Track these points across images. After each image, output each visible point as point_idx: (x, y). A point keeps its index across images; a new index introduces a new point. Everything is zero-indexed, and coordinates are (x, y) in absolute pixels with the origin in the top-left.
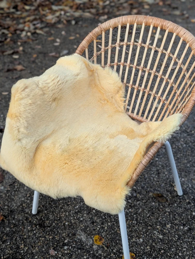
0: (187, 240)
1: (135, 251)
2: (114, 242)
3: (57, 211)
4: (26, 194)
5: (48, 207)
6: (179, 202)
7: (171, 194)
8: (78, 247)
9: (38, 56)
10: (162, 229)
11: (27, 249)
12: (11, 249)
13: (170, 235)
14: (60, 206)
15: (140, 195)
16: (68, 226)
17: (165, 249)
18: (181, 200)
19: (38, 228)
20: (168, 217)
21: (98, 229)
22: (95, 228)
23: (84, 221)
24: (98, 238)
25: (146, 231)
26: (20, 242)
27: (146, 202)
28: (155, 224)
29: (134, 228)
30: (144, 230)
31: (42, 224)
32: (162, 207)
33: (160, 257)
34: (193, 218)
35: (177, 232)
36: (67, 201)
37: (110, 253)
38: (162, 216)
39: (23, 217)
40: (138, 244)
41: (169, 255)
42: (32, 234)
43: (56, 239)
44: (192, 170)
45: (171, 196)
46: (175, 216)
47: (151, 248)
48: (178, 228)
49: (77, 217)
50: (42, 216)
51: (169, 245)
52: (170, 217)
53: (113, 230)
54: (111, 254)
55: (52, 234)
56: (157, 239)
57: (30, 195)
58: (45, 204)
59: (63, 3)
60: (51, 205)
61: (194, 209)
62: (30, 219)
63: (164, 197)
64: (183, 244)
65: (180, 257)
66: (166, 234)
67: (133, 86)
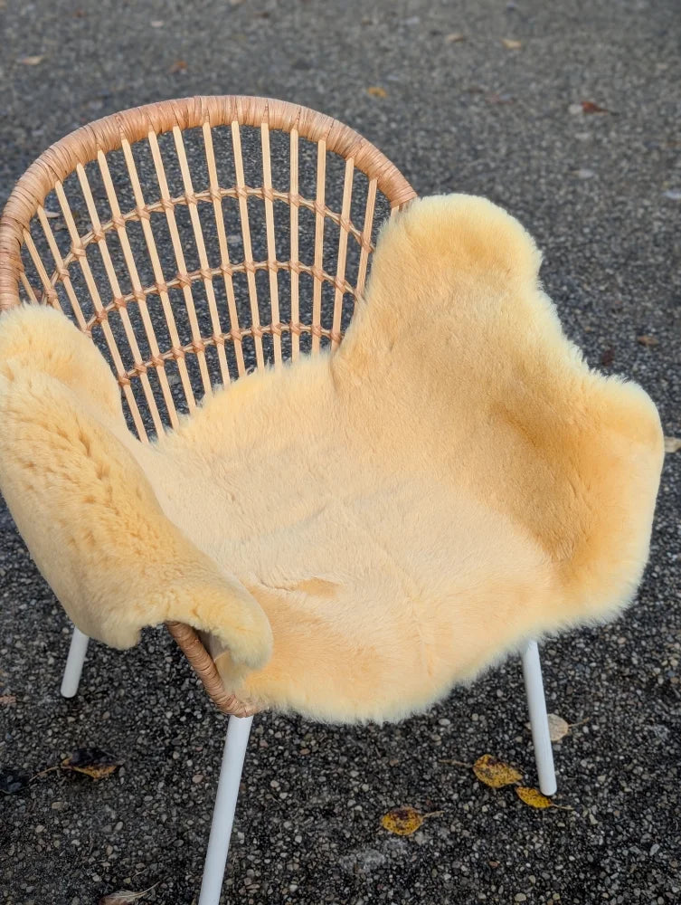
1: (477, 749)
2: (424, 786)
8: (401, 883)
16: (308, 886)
21: (359, 808)
22: (352, 815)
24: (395, 819)
37: (457, 808)
40: (455, 734)
47: (481, 713)
49: (282, 851)
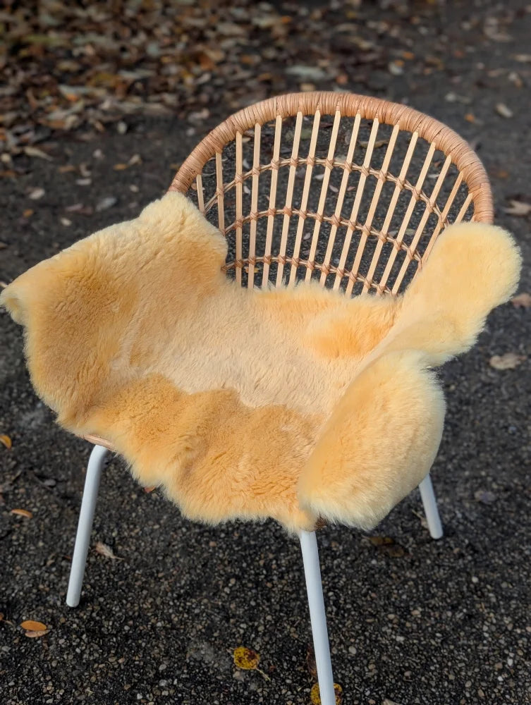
0: (465, 642)
1: (342, 679)
2: (286, 660)
3: (129, 597)
4: (44, 558)
5: (105, 588)
6: (436, 556)
7: (414, 538)
8: (195, 679)
9: (35, 213)
10: (402, 621)
11: (61, 694)
12: (19, 696)
13: (422, 634)
14: (139, 583)
15: (338, 545)
16: (164, 631)
17: (415, 667)
18: (441, 550)
19: (86, 641)
20: (414, 591)
21: (242, 631)
22: (234, 630)
23: (204, 615)
24: (245, 654)
25: (363, 629)
26: (42, 679)
27: (356, 559)
28: (383, 610)
29: (332, 623)
30: (357, 627)
31: (94, 631)
32: (395, 568)
33: (403, 687)
34: (474, 591)
35: (438, 625)
36: (154, 571)
37: (279, 686)
38: (398, 590)
39: (42, 615)
40: (346, 660)
41: (426, 681)
42: (71, 657)
43: (137, 663)
44: (460, 477)
45: (414, 542)
46: (431, 588)
47: (378, 668)
48: (440, 616)
50: (93, 611)
51: (423, 657)
52: (418, 590)
53: (281, 632)
54: (280, 690)
55: (124, 654)
56: (391, 645)
57: (56, 560)
58: (99, 580)
59: (89, 79)
60: (114, 582)
61: (474, 570)
62: (63, 620)
63: (398, 543)
64: (456, 652)
65: (452, 684)
66: (412, 632)
67: (316, 266)
